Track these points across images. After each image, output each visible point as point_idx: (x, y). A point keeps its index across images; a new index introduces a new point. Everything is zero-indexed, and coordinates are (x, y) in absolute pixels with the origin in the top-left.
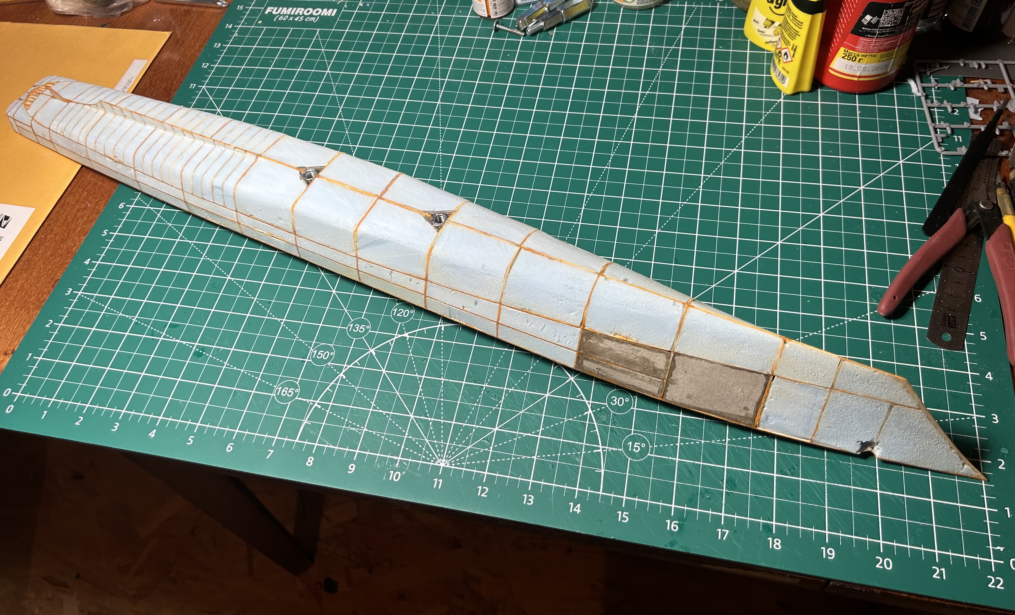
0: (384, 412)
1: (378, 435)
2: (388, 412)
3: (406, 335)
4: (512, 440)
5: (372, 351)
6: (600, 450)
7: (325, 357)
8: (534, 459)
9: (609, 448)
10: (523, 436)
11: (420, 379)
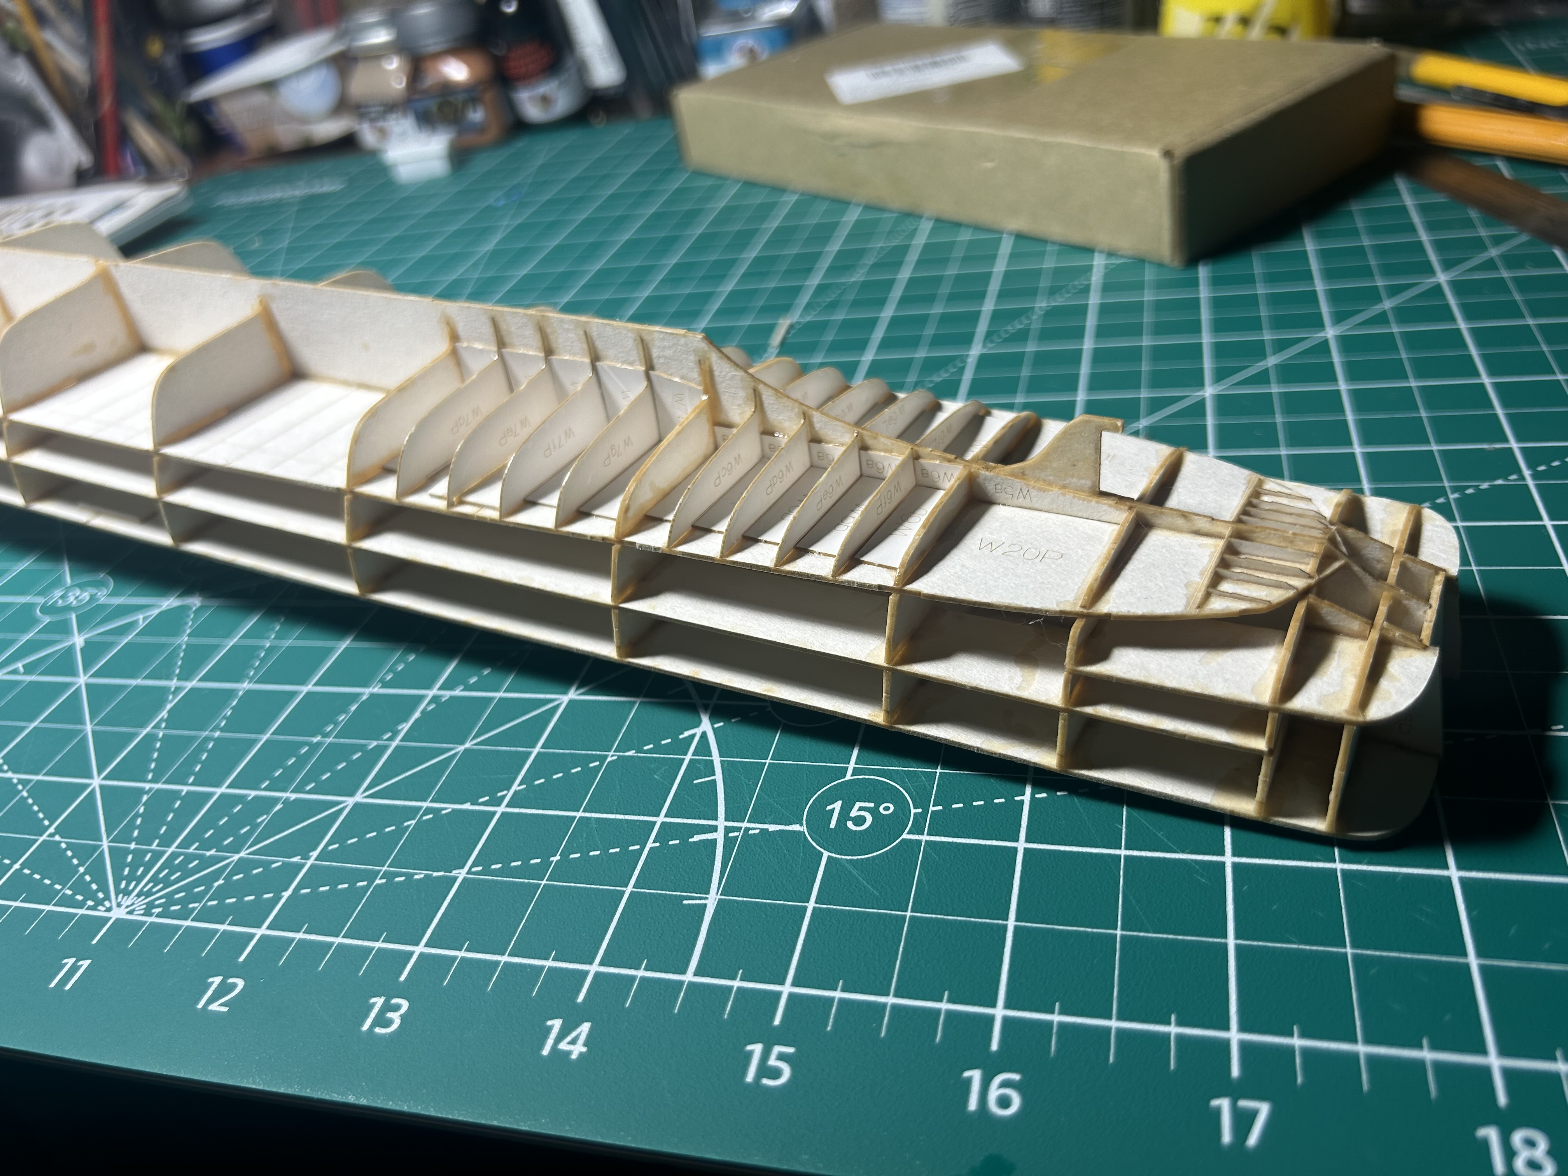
0: (16, 778)
2: (29, 776)
4: (399, 825)
5: (78, 641)
6: (719, 836)
8: (456, 878)
9: (753, 825)
10: (444, 812)
11: (178, 689)
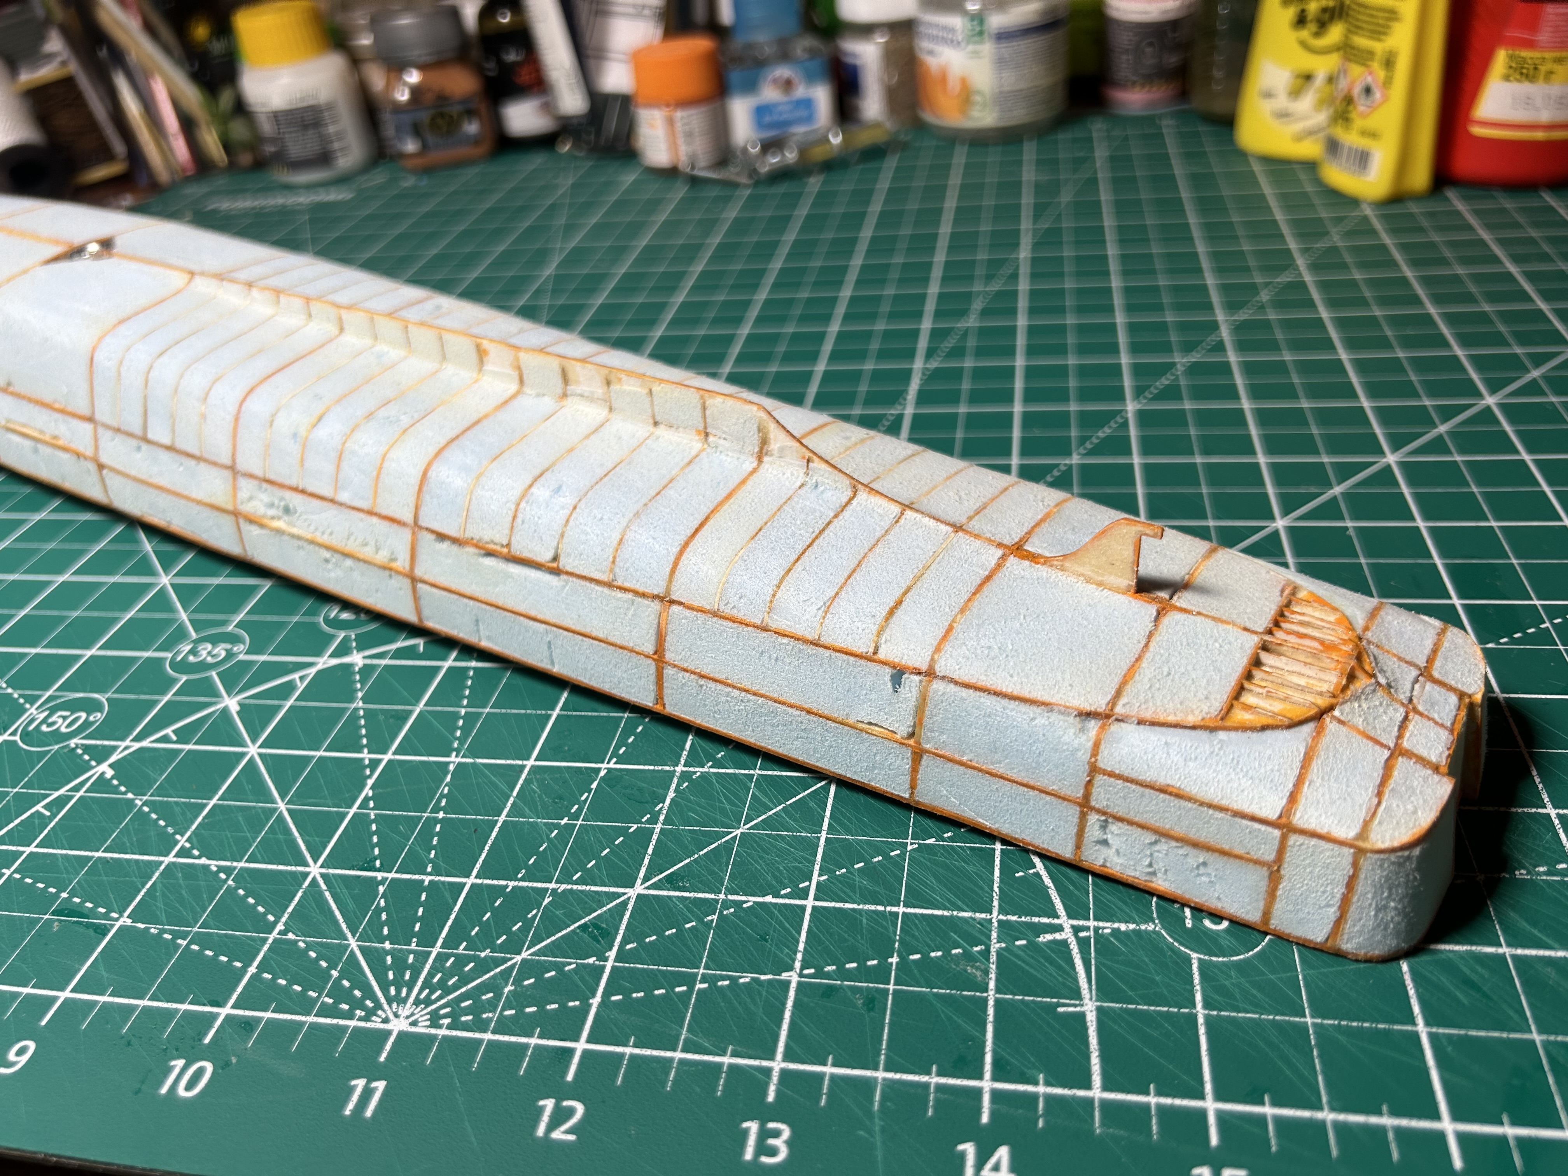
0: (214, 865)
1: (167, 936)
2: (228, 864)
3: (357, 659)
4: (700, 920)
5: (232, 704)
6: (1067, 935)
7: (67, 727)
8: (787, 983)
9: (1101, 924)
10: (745, 906)
11: (374, 764)
